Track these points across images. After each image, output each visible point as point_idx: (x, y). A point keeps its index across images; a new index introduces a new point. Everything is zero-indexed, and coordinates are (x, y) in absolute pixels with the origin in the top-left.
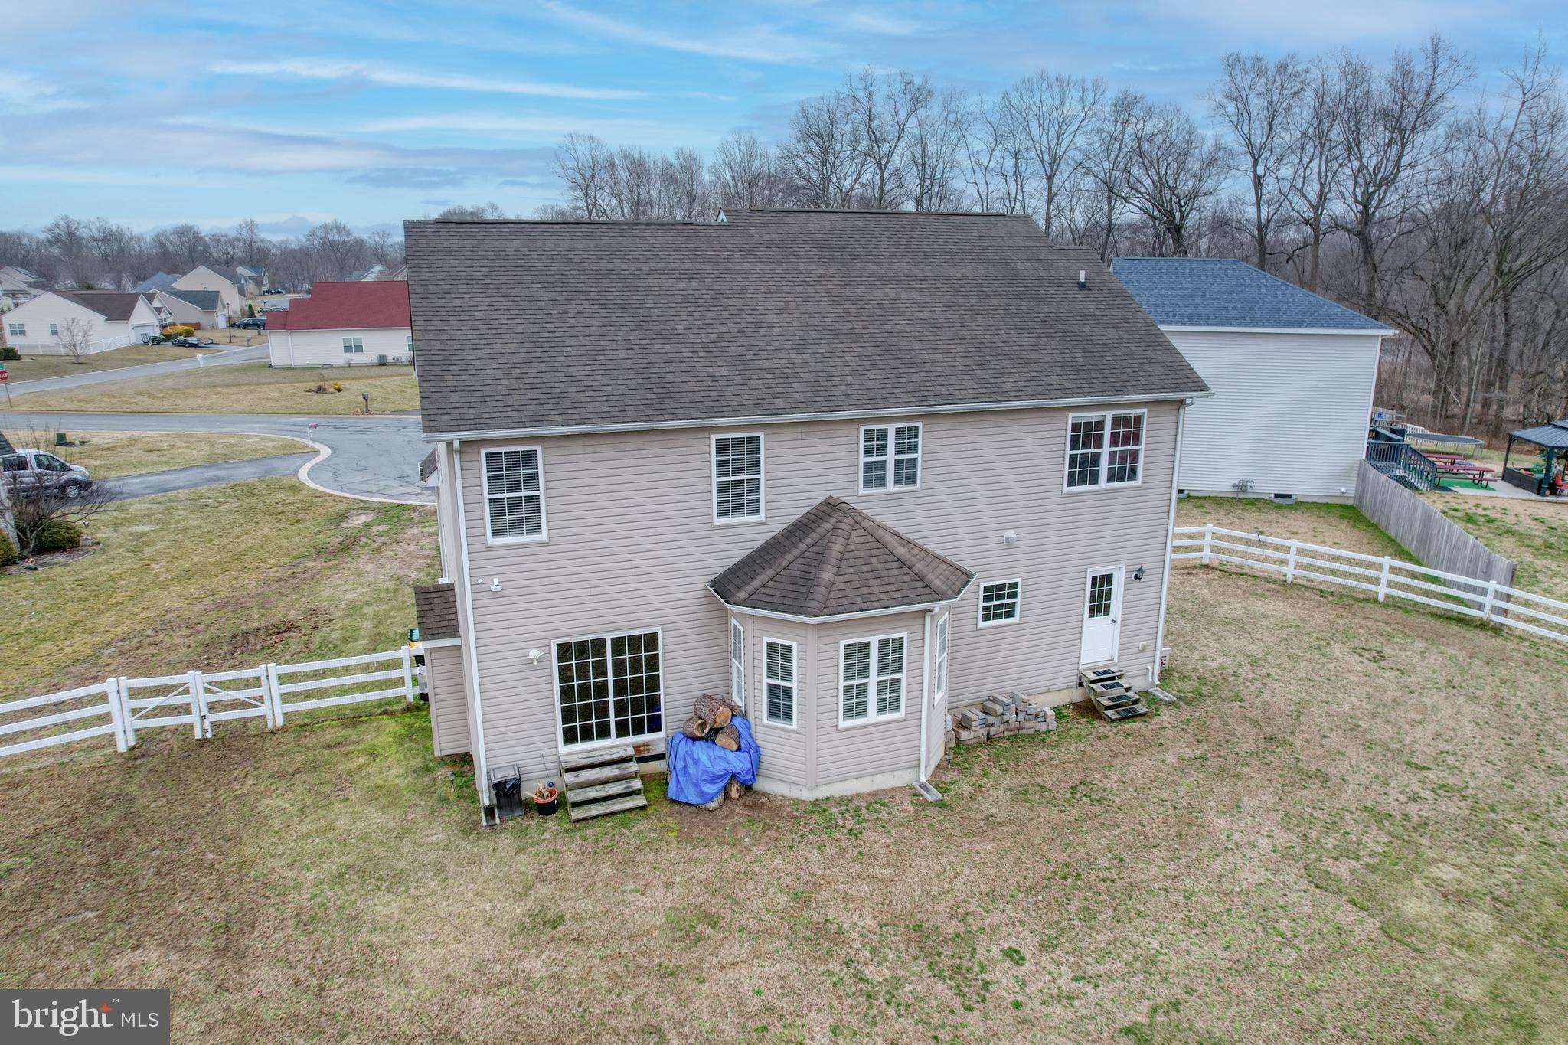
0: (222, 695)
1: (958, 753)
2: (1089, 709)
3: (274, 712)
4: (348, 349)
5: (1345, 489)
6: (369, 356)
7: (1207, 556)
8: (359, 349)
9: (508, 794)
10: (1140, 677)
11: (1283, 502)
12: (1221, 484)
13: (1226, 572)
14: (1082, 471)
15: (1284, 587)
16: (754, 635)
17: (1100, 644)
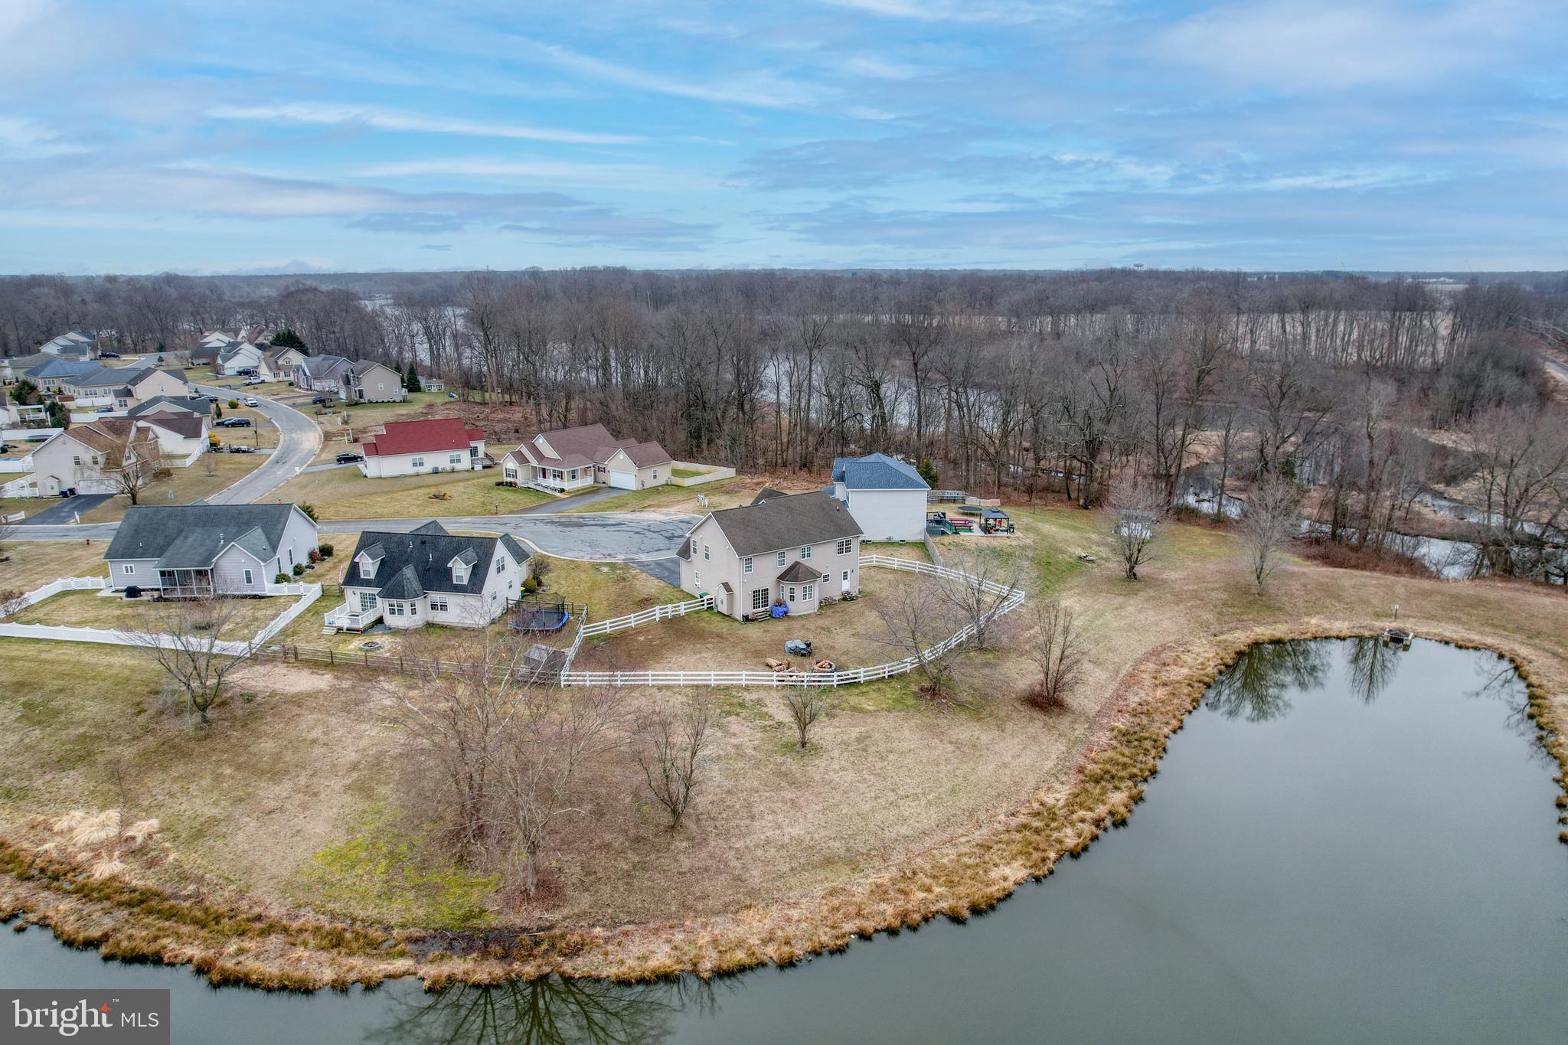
0: (674, 609)
1: (821, 607)
2: (845, 599)
4: (415, 465)
5: (920, 537)
6: (427, 468)
7: (874, 563)
8: (421, 464)
9: (746, 618)
10: (855, 593)
11: (903, 543)
12: (883, 538)
13: (879, 567)
14: (840, 552)
15: (894, 571)
16: (787, 587)
17: (846, 586)
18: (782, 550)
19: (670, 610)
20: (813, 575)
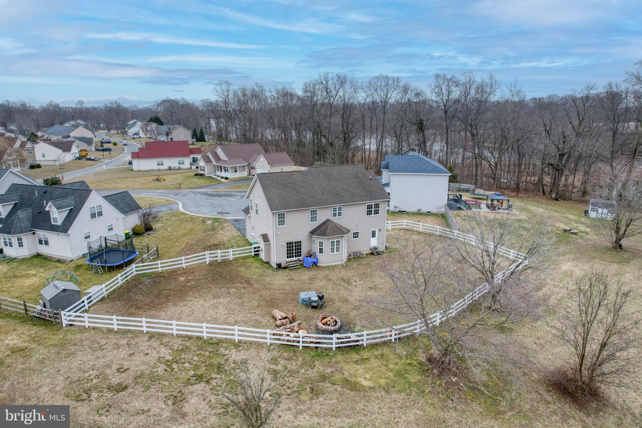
0: (223, 254)
1: (349, 259)
2: (372, 254)
3: (231, 257)
4: (158, 164)
5: (443, 210)
6: (165, 166)
7: (404, 227)
8: (162, 164)
9: (279, 266)
10: (382, 248)
11: (429, 214)
12: (414, 210)
13: (408, 230)
14: (369, 213)
15: (419, 233)
16: (317, 240)
17: (374, 242)
18: (313, 208)
19: (219, 255)
20: (341, 231)
